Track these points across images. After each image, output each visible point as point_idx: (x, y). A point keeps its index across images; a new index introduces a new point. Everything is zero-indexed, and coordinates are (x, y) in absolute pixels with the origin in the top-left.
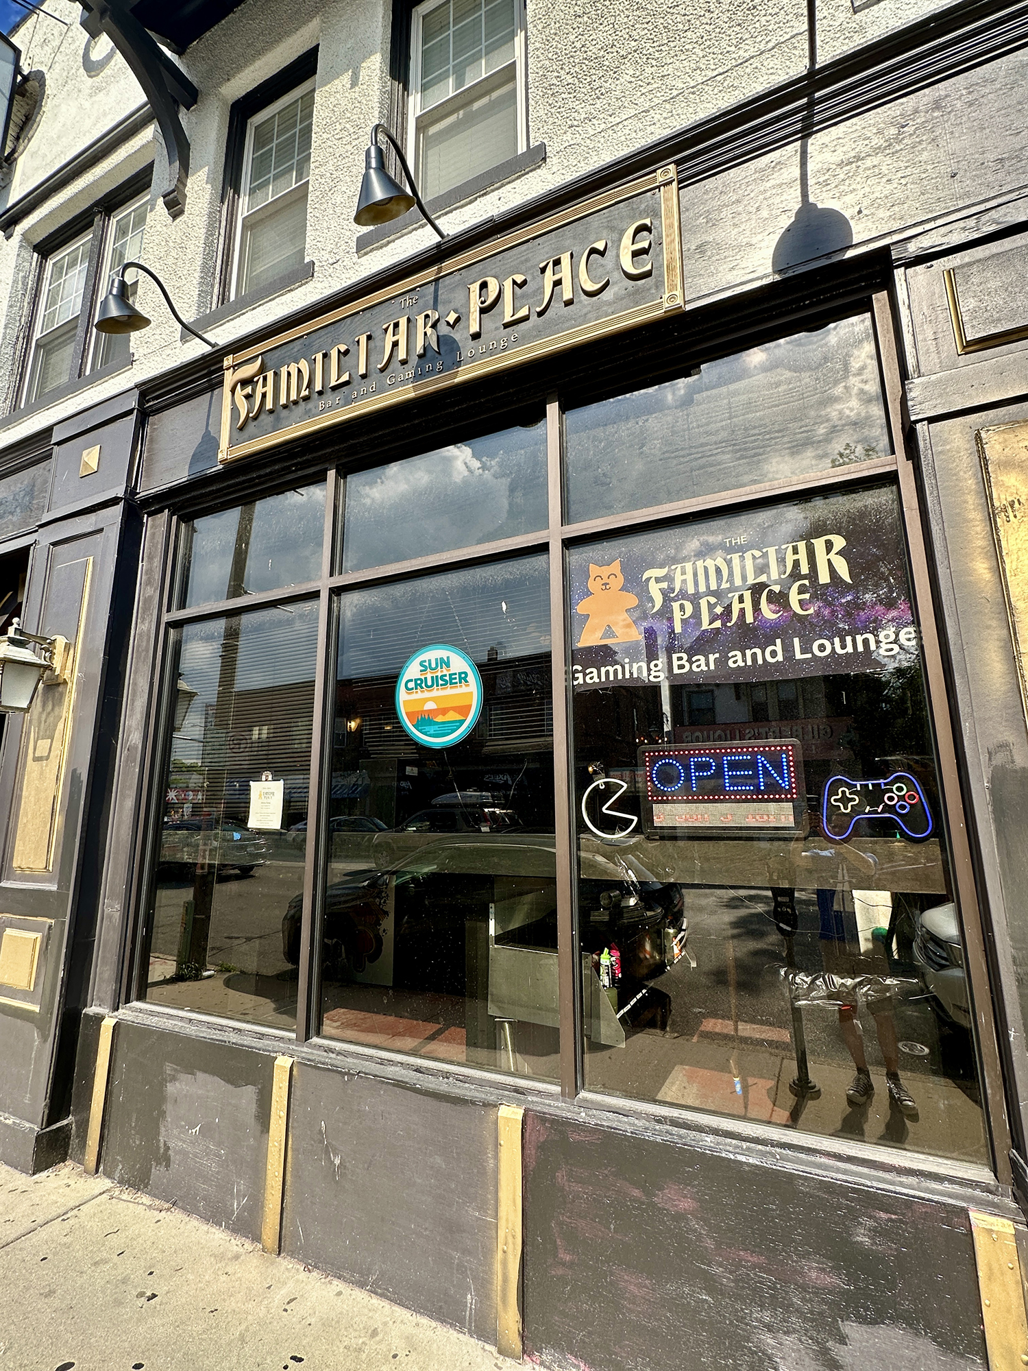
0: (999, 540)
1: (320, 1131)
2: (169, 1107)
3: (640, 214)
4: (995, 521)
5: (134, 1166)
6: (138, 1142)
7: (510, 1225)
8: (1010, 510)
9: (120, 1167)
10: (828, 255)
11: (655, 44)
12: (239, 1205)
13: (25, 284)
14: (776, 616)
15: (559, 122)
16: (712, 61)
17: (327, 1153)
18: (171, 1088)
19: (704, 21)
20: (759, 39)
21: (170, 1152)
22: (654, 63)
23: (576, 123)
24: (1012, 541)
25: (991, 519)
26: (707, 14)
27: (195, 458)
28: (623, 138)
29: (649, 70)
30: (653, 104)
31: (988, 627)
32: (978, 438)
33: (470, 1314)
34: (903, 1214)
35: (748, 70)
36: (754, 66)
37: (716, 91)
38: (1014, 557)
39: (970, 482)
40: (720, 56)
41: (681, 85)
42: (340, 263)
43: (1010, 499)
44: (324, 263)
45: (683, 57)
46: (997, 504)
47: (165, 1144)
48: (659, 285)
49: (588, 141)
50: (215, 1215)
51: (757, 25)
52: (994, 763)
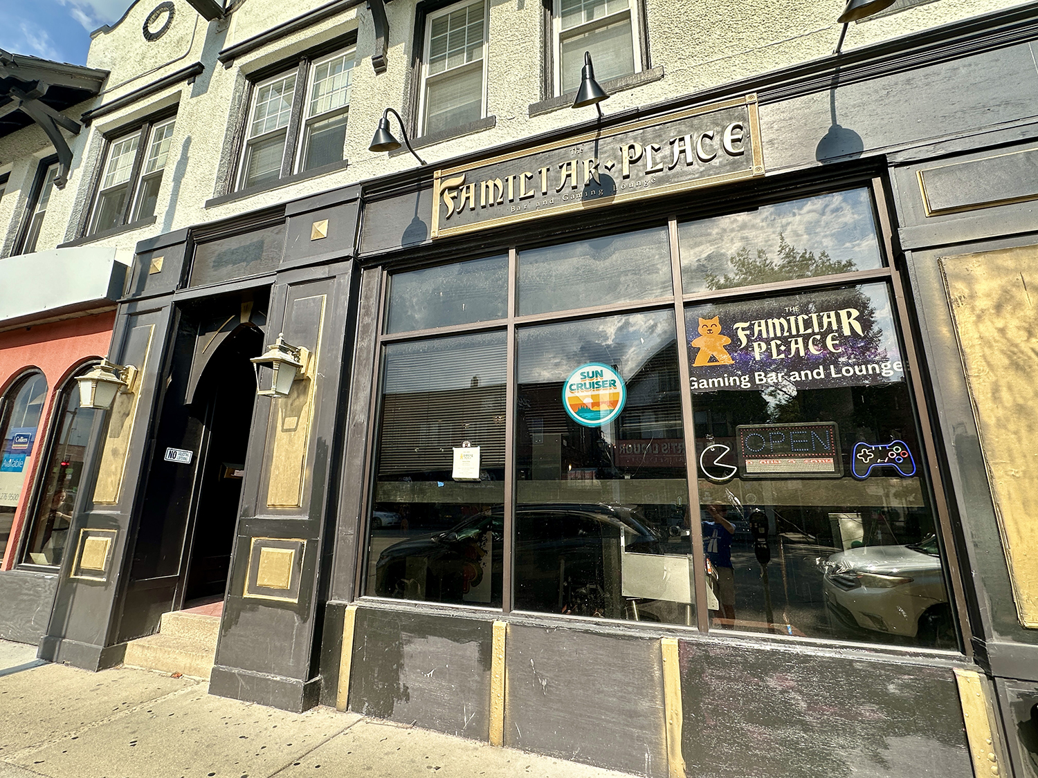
0: (954, 316)
1: (530, 666)
2: (406, 661)
3: (735, 118)
4: (952, 307)
5: (379, 702)
6: (380, 687)
7: (674, 708)
8: (959, 301)
9: (367, 704)
10: (850, 155)
11: (733, 19)
12: (468, 719)
13: (240, 101)
14: (818, 353)
15: (671, 55)
16: (770, 36)
17: (536, 678)
18: (407, 649)
19: (764, 12)
20: (799, 28)
21: (409, 691)
22: (733, 30)
23: (683, 57)
24: (961, 317)
25: (949, 305)
26: (766, 8)
27: (407, 234)
28: (715, 71)
29: (730, 34)
30: (734, 54)
31: (949, 362)
32: (939, 262)
33: (648, 765)
34: (918, 676)
35: (793, 44)
36: (797, 42)
37: (774, 52)
38: (963, 325)
39: (936, 285)
40: (776, 34)
41: (752, 46)
42: (515, 119)
43: (959, 295)
44: (503, 118)
45: (752, 30)
46: (952, 297)
47: (404, 686)
48: (749, 160)
49: (692, 69)
50: (449, 727)
51: (798, 20)
52: (956, 433)
